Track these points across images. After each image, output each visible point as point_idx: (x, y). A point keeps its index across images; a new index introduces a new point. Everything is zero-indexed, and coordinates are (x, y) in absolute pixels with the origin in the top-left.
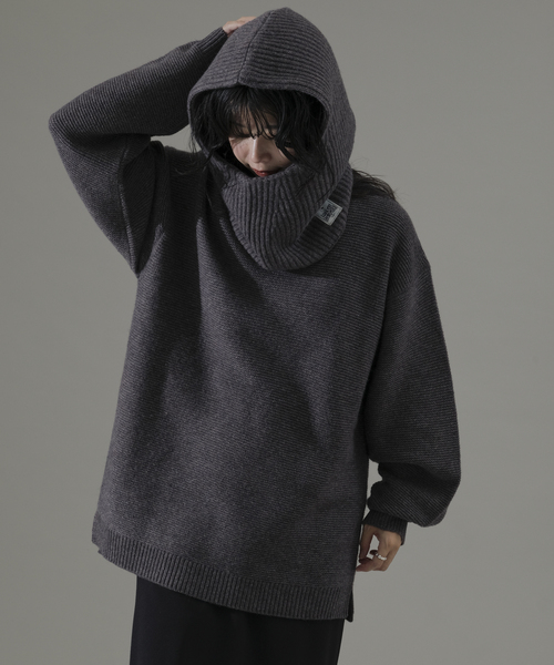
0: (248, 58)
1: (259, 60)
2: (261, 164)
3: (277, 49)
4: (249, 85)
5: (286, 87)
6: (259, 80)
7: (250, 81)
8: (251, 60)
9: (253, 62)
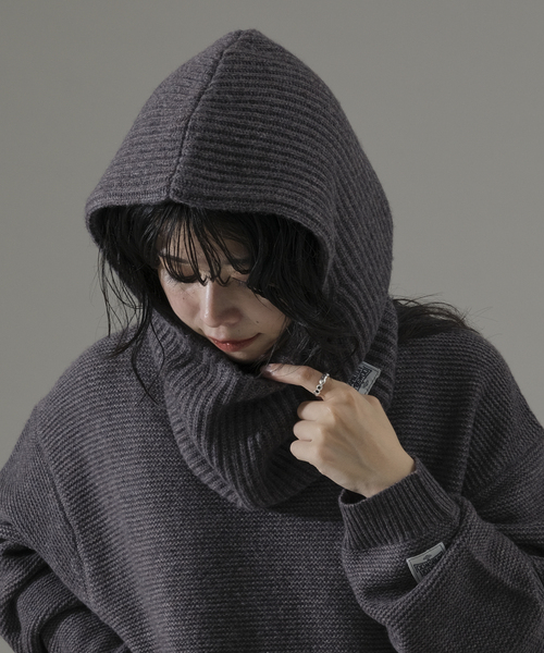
0: (185, 152)
1: (207, 155)
2: (222, 328)
3: (240, 131)
4: (190, 205)
5: (258, 208)
6: (207, 193)
7: (190, 196)
8: (193, 156)
9: (196, 160)
